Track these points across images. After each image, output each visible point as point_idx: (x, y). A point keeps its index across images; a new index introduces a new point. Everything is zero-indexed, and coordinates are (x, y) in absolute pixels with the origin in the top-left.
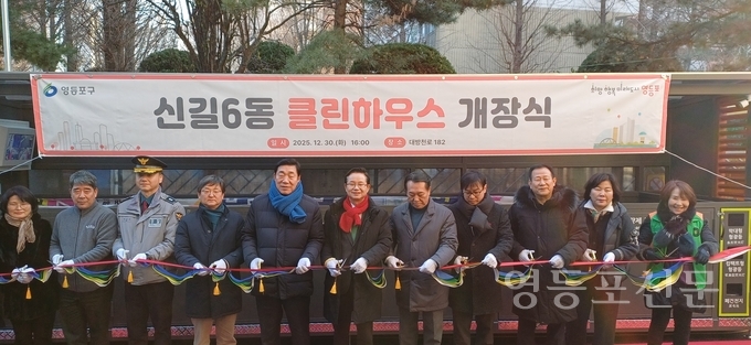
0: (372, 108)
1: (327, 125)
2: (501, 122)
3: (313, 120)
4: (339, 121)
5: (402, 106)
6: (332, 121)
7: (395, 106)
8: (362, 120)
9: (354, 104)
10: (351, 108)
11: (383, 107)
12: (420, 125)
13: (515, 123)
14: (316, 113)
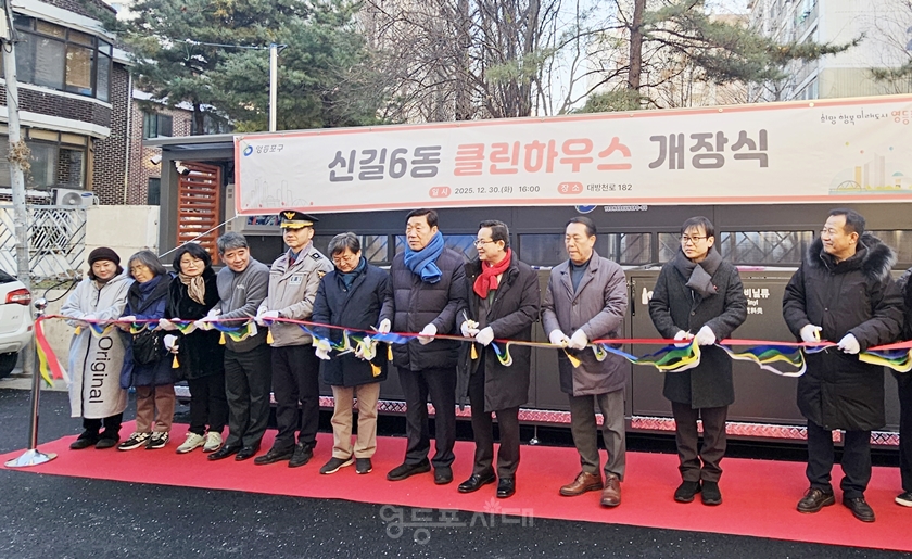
0: (546, 151)
1: (493, 170)
2: (702, 161)
3: (479, 166)
4: (507, 165)
5: (582, 147)
6: (500, 166)
7: (572, 147)
8: (533, 163)
9: (527, 147)
10: (522, 152)
11: (558, 148)
12: (601, 167)
13: (720, 162)
14: (483, 158)
